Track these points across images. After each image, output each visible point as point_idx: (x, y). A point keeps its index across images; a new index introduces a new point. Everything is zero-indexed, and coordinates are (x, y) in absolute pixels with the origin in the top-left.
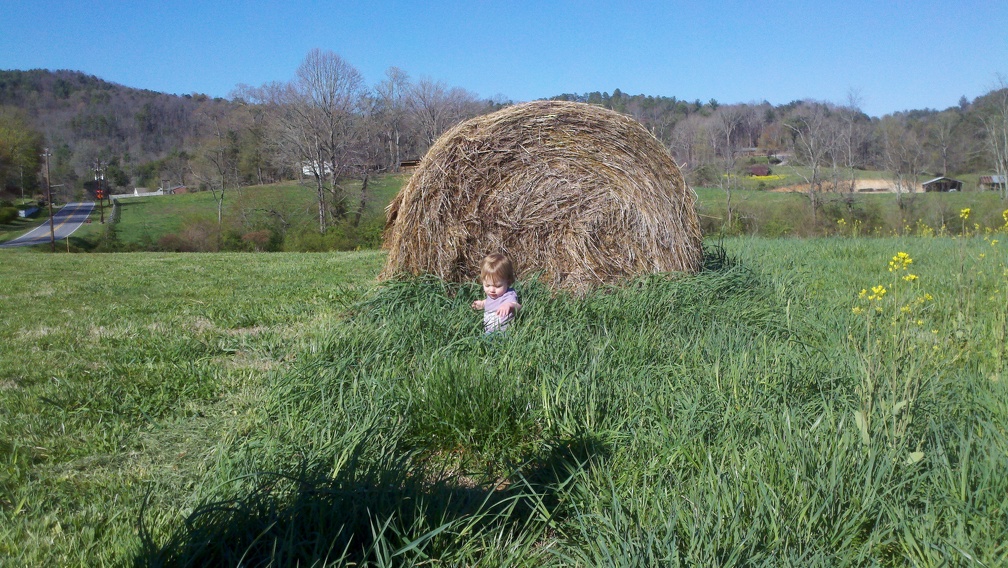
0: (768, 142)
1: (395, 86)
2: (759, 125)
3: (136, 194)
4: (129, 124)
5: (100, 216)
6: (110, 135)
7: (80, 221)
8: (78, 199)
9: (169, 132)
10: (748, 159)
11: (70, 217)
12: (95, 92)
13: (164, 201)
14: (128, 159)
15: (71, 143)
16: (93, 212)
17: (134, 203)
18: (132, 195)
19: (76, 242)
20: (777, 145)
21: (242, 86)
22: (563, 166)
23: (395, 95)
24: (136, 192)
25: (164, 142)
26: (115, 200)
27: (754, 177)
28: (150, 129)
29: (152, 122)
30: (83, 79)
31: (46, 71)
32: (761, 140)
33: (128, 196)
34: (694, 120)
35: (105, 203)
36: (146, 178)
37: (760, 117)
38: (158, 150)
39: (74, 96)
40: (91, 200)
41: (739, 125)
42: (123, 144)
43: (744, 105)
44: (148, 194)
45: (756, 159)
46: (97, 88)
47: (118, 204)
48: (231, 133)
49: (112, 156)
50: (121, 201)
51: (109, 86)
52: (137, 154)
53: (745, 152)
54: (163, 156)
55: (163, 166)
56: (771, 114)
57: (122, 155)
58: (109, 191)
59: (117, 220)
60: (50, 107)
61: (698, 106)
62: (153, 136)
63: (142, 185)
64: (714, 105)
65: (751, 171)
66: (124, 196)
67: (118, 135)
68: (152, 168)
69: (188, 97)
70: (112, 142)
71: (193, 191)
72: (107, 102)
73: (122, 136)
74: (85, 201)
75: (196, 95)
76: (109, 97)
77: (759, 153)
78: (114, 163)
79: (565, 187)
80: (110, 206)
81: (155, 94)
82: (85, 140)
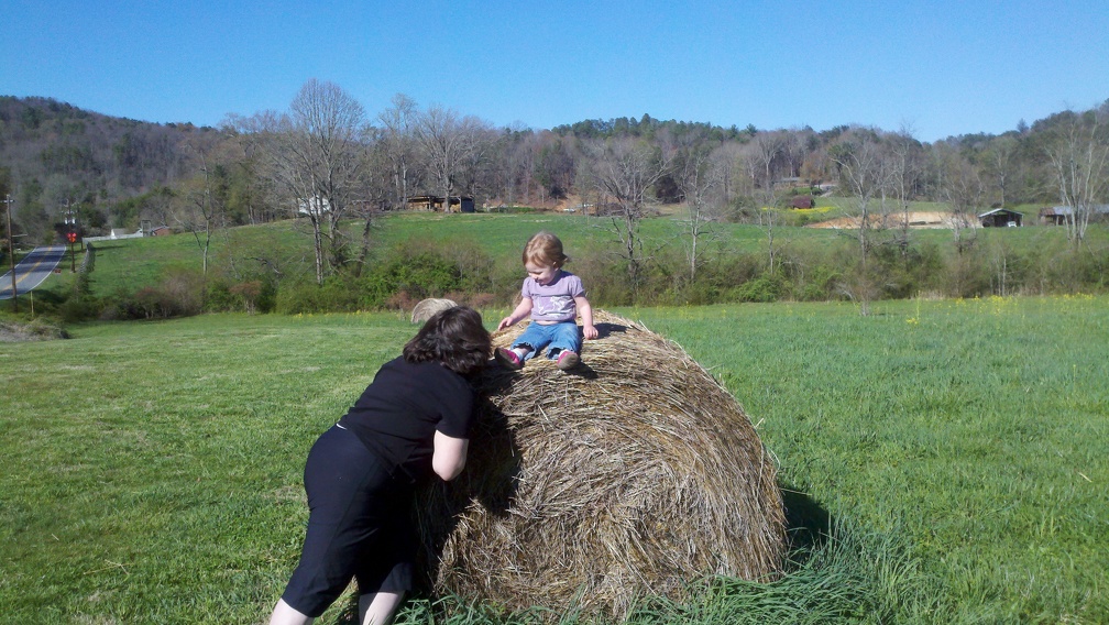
0: (811, 171)
1: (402, 115)
2: (800, 151)
3: (113, 236)
4: (106, 156)
5: (71, 263)
6: (84, 168)
7: (48, 269)
8: (48, 242)
9: (149, 165)
10: (788, 189)
11: (38, 264)
12: (67, 121)
13: (143, 245)
14: (104, 195)
15: (41, 178)
16: (64, 258)
17: (111, 247)
18: (108, 238)
19: (42, 296)
20: (821, 175)
21: (233, 116)
22: (598, 431)
23: (402, 126)
24: (113, 234)
25: (145, 176)
26: (89, 245)
27: (796, 209)
28: (130, 161)
29: (132, 154)
30: (55, 107)
31: (14, 99)
32: (803, 169)
33: (103, 238)
34: (730, 148)
35: (77, 247)
36: (124, 217)
37: (802, 143)
38: (138, 185)
39: (44, 125)
40: (62, 244)
41: (779, 152)
42: (100, 178)
43: (784, 131)
44: (125, 236)
45: (799, 189)
46: (71, 117)
47: (92, 249)
48: (219, 168)
49: (87, 192)
50: (95, 245)
51: (84, 114)
52: (115, 191)
53: (787, 183)
54: (144, 191)
55: (144, 203)
56: (814, 141)
57: (98, 191)
58: (82, 234)
59: (90, 268)
60: (18, 137)
61: (734, 133)
62: (132, 169)
63: (120, 225)
64: (752, 131)
65: (792, 204)
66: (99, 238)
67: (95, 169)
68: (132, 206)
69: (172, 126)
70: (87, 176)
71: (176, 232)
72: (83, 132)
73: (98, 170)
74: (55, 245)
75: (181, 125)
76: (83, 126)
77: (801, 184)
78: (89, 200)
79: (601, 460)
80: (83, 251)
81: (135, 123)
82: (56, 175)
